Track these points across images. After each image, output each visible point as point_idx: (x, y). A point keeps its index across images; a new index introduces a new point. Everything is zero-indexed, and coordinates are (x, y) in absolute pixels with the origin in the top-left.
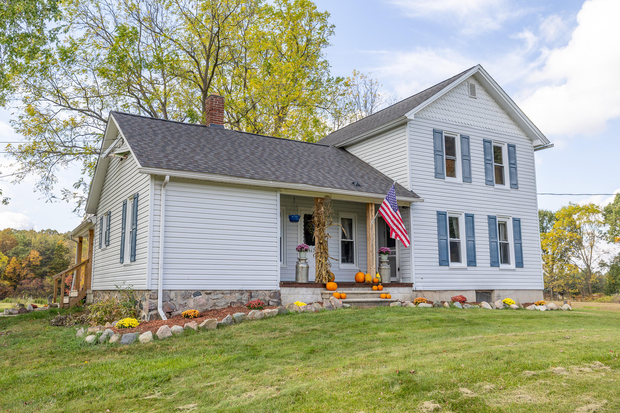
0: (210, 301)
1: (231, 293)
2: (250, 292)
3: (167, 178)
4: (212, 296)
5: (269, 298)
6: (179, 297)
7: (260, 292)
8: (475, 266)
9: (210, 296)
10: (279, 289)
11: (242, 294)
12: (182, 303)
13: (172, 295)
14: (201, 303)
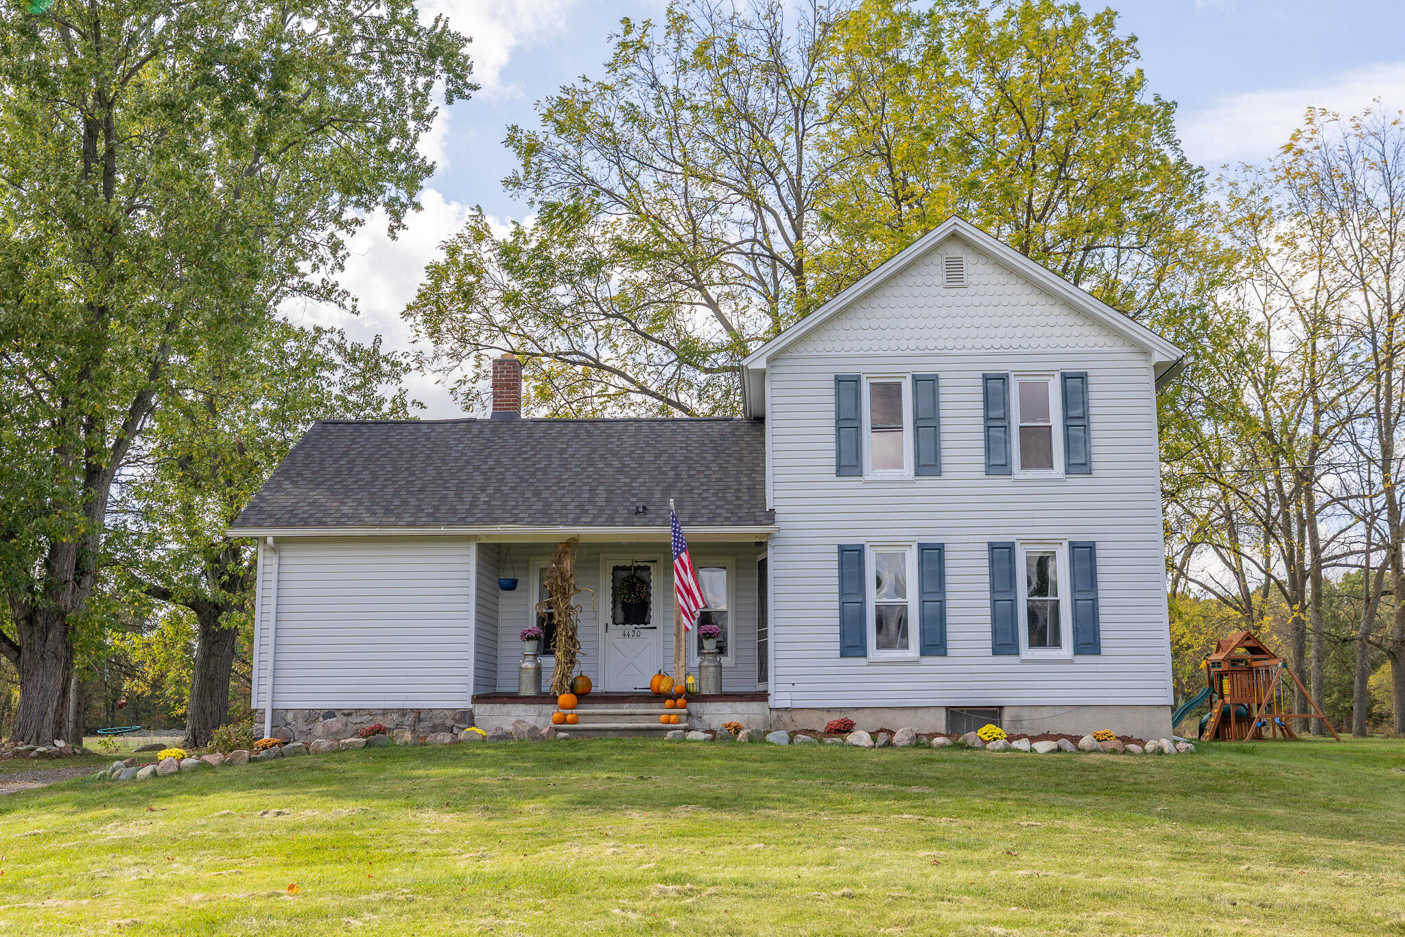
0: (350, 726)
1: (384, 714)
2: (419, 711)
3: (270, 540)
4: (353, 719)
5: (452, 723)
6: (300, 720)
7: (436, 712)
8: (945, 655)
9: (350, 719)
10: (471, 706)
11: (404, 715)
12: (305, 729)
13: (290, 717)
14: (335, 729)
